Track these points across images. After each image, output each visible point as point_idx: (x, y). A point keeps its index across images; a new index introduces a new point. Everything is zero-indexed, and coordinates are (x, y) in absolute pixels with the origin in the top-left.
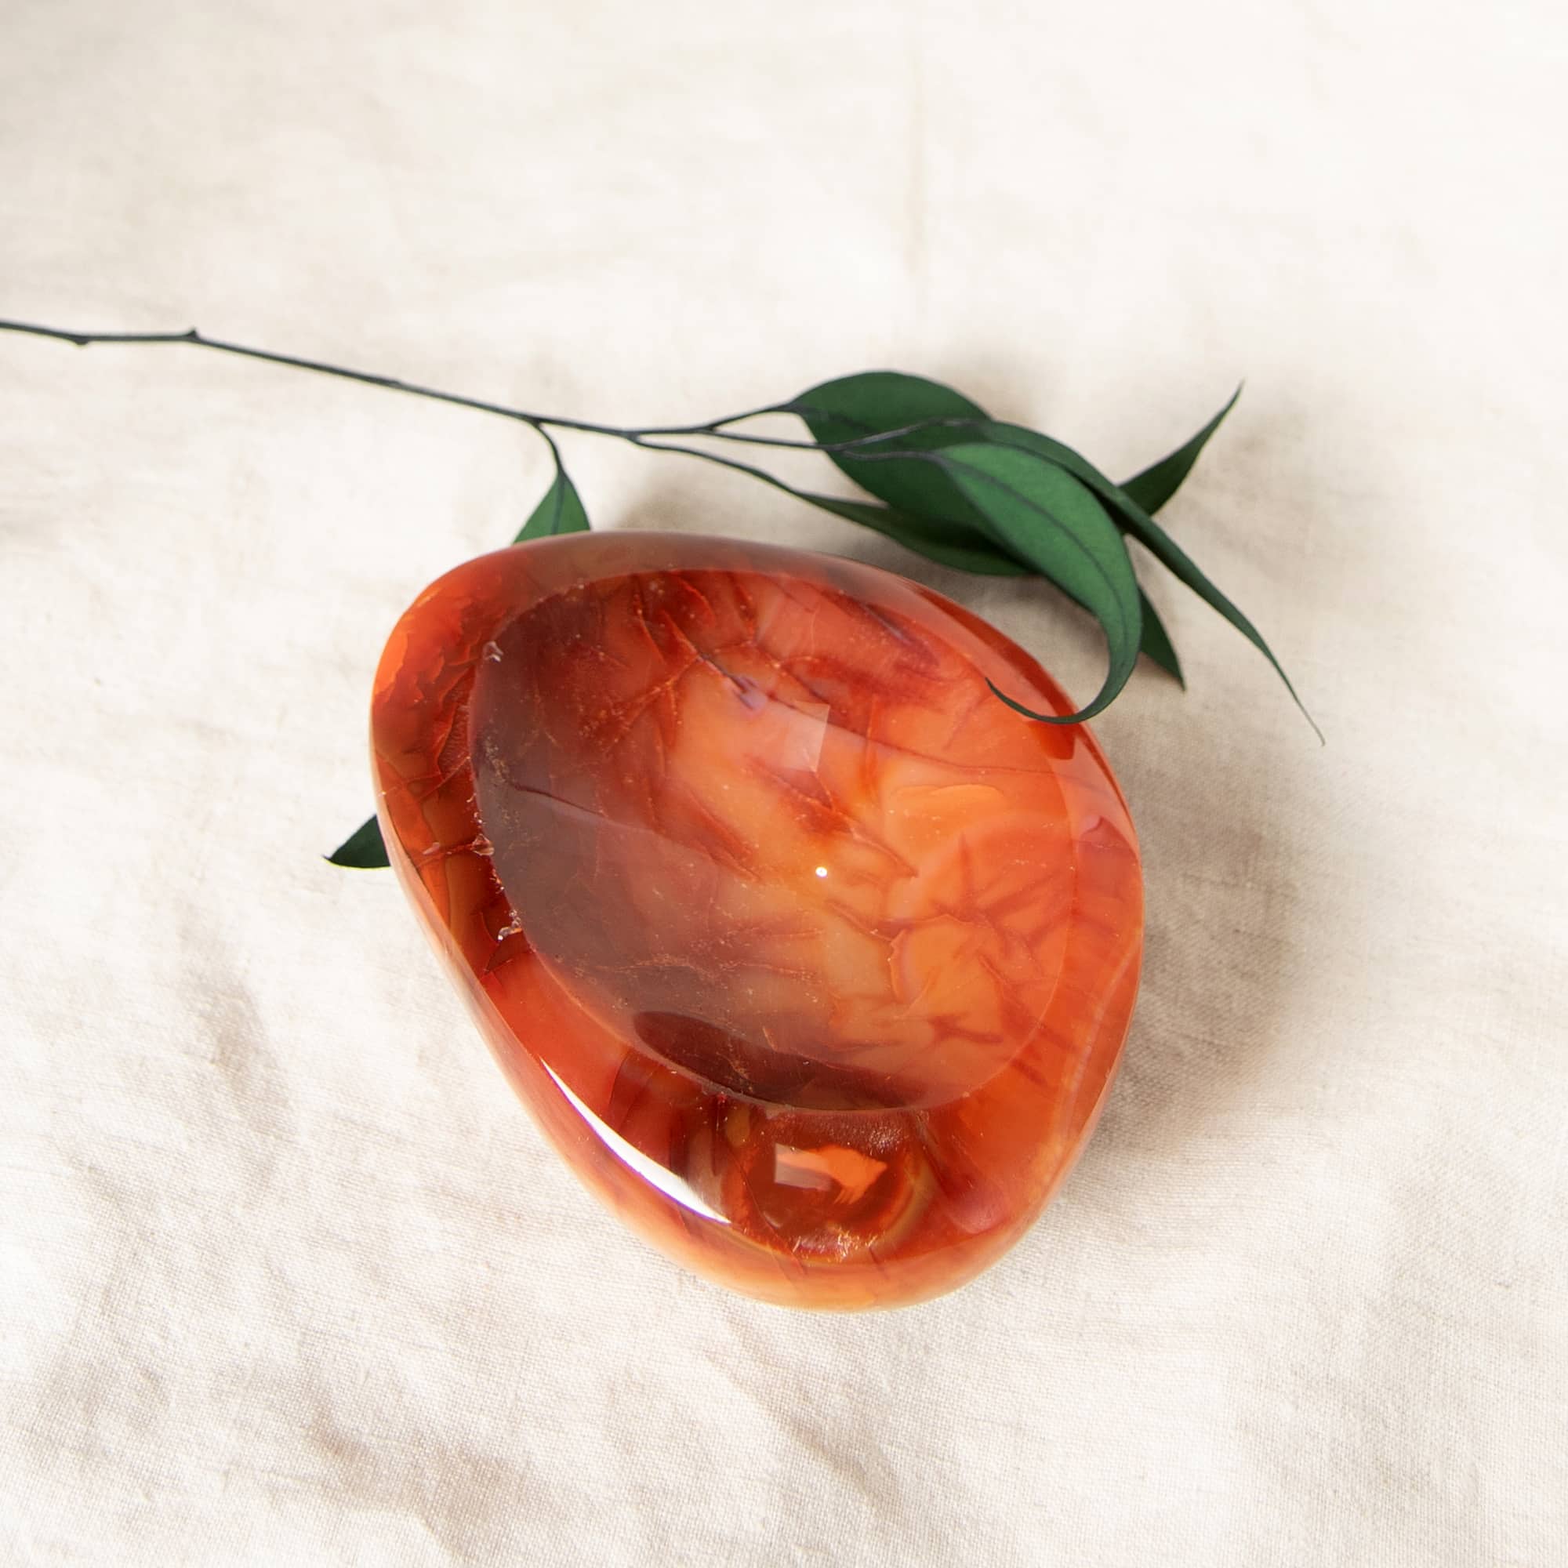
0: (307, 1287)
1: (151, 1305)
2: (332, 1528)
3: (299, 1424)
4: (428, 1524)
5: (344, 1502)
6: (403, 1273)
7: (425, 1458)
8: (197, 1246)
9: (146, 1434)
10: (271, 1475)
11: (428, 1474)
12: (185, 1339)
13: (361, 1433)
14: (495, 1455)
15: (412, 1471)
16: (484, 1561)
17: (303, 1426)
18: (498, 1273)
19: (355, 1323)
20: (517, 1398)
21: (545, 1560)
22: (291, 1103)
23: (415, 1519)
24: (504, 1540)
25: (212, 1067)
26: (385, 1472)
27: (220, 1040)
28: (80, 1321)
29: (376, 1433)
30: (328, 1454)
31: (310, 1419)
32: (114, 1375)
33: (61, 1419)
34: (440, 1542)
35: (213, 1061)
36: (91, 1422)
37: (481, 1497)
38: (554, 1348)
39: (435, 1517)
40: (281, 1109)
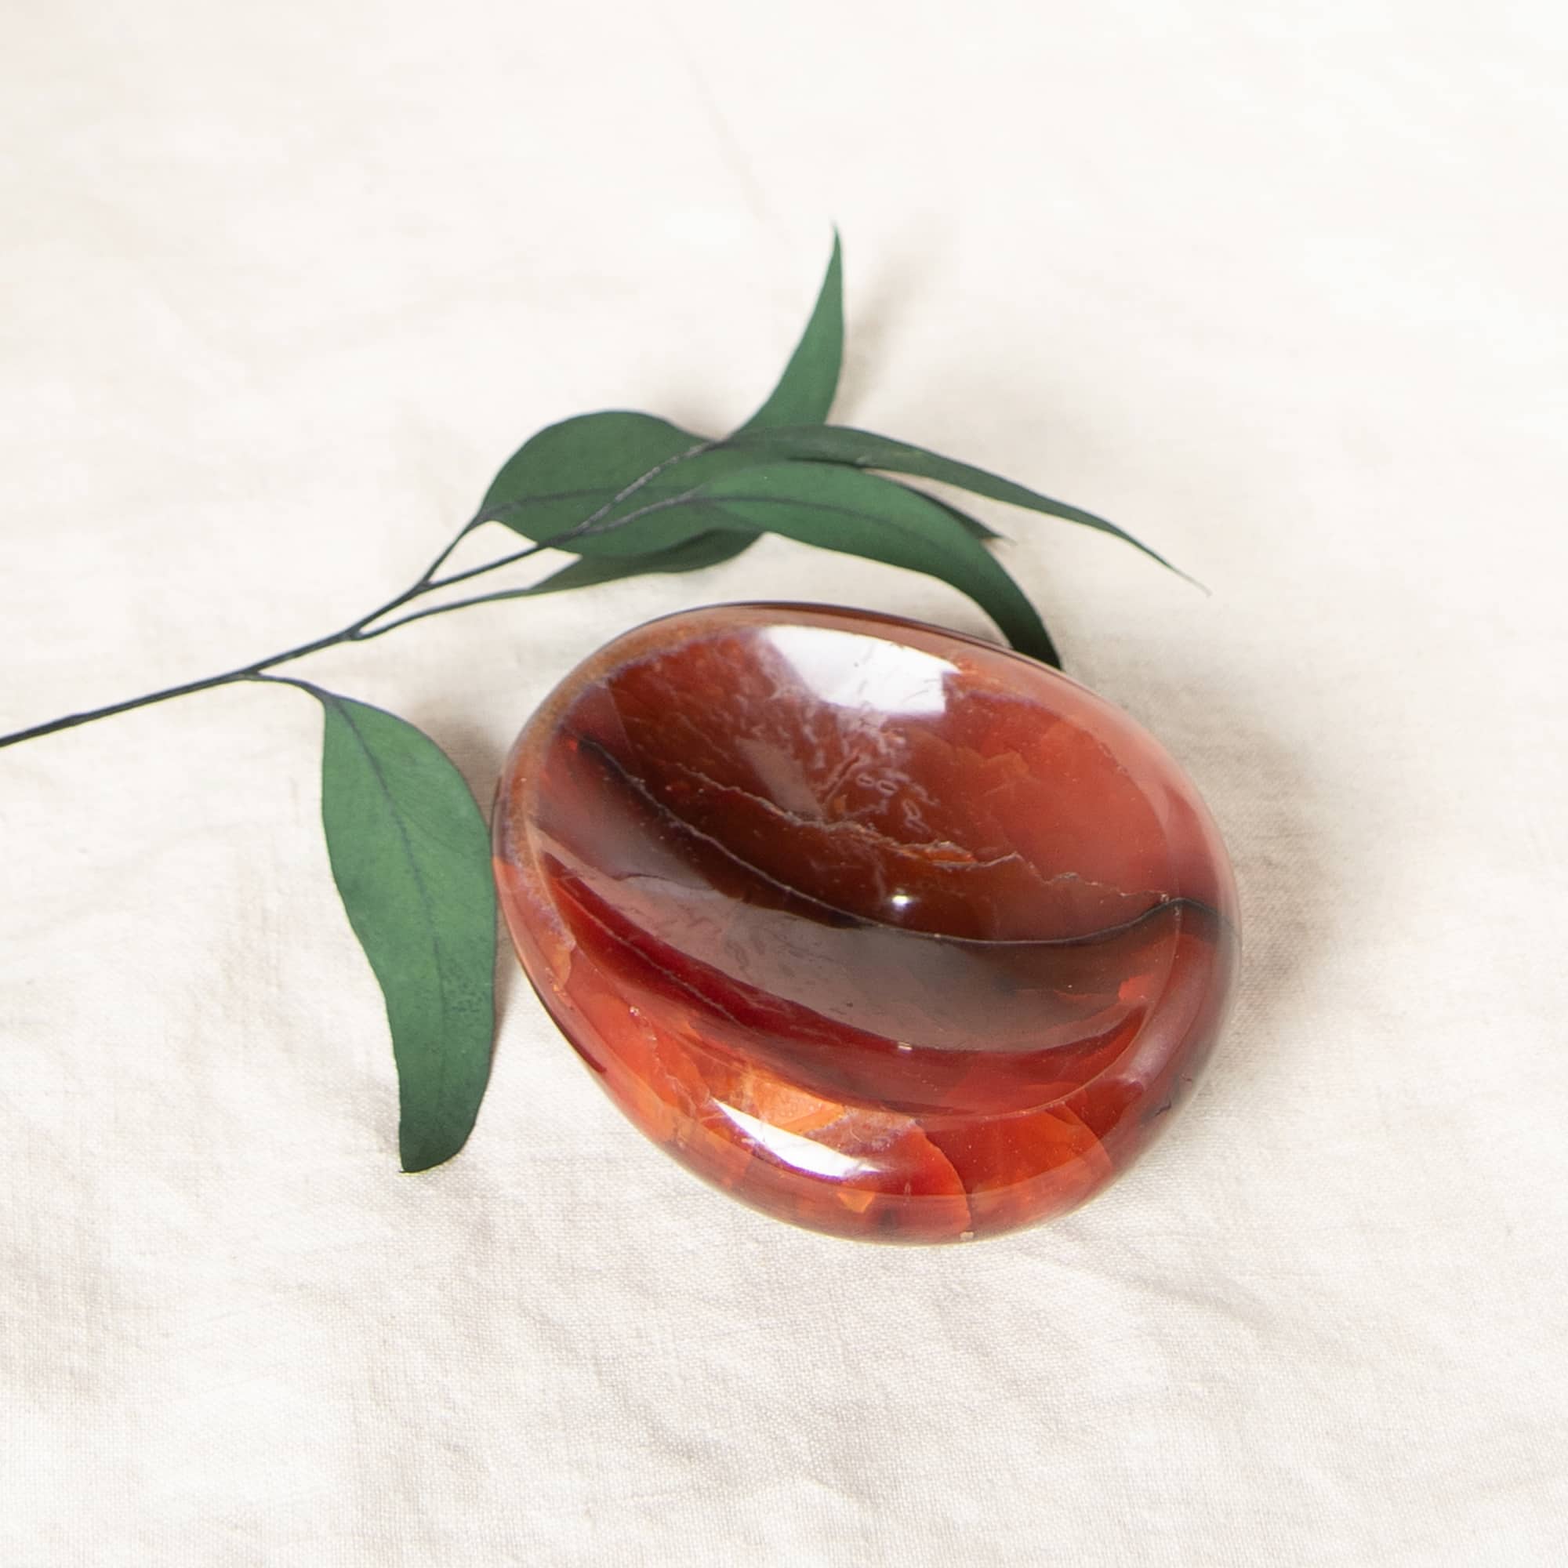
0: (577, 1323)
1: (423, 1382)
2: (725, 1522)
3: (638, 1444)
4: (821, 1482)
5: (724, 1496)
6: (671, 1278)
7: (781, 1427)
8: (445, 1314)
9: (481, 1505)
10: (636, 1498)
11: (792, 1440)
12: (473, 1404)
13: (704, 1431)
14: (849, 1398)
15: (774, 1443)
16: (890, 1497)
17: (643, 1445)
18: (770, 1244)
19: (644, 1339)
20: (846, 1344)
21: (949, 1474)
22: (480, 1166)
23: (805, 1482)
24: (900, 1471)
25: (383, 1156)
26: (748, 1456)
27: (377, 1130)
28: (358, 1420)
29: (718, 1425)
30: (683, 1460)
31: (646, 1435)
32: (417, 1458)
33: (387, 1515)
34: (841, 1494)
35: (381, 1151)
36: (418, 1510)
37: (857, 1441)
38: (859, 1289)
39: (824, 1474)
40: (473, 1173)
